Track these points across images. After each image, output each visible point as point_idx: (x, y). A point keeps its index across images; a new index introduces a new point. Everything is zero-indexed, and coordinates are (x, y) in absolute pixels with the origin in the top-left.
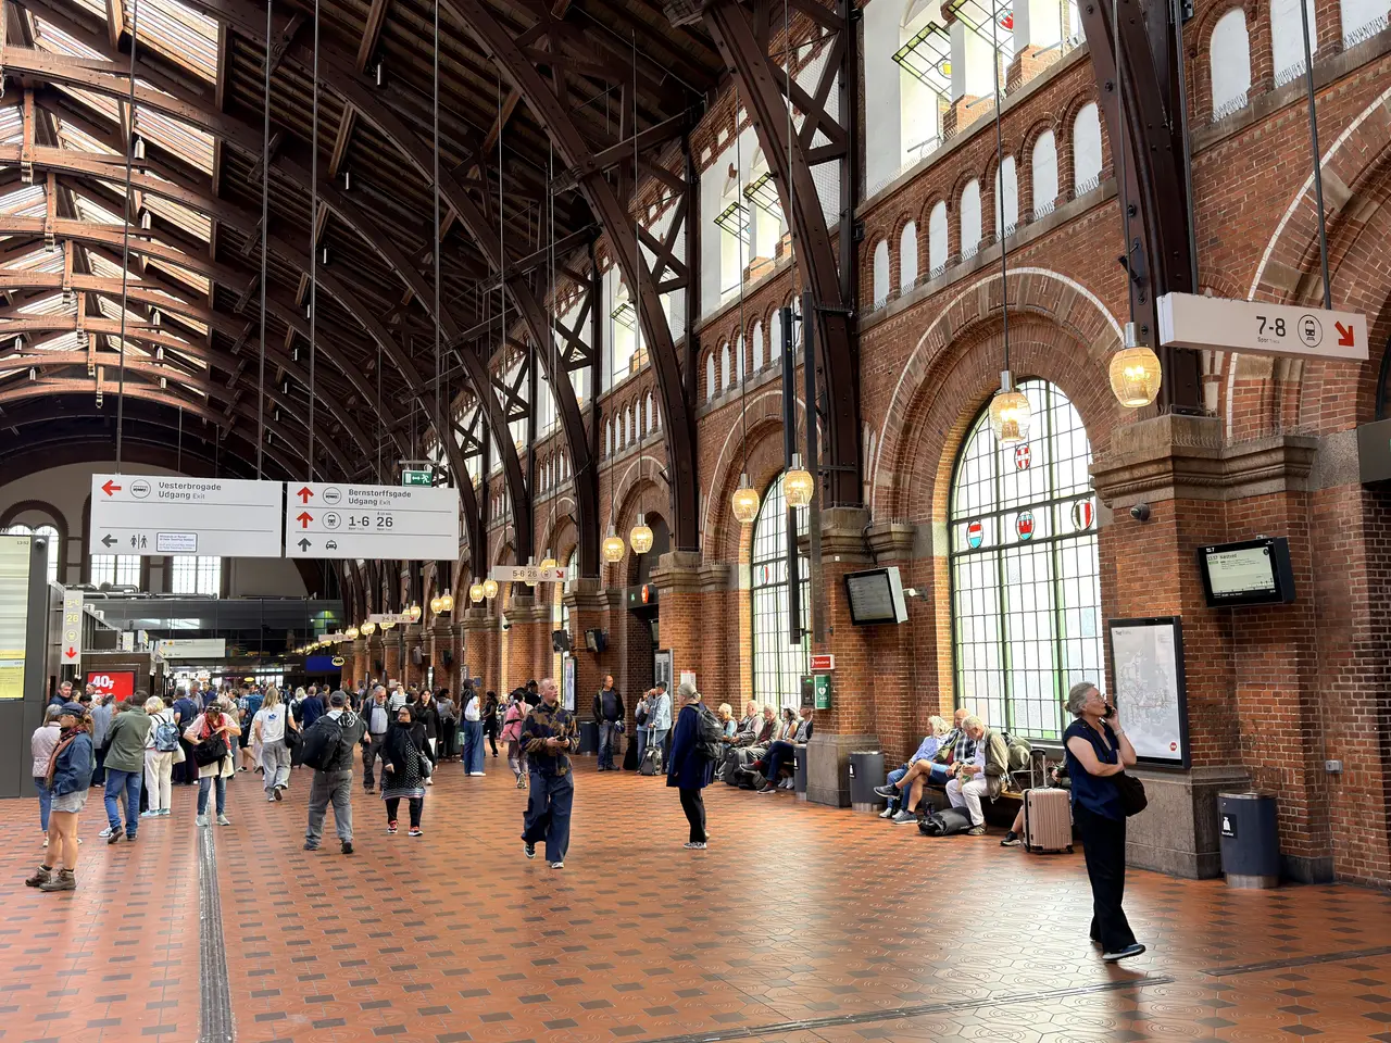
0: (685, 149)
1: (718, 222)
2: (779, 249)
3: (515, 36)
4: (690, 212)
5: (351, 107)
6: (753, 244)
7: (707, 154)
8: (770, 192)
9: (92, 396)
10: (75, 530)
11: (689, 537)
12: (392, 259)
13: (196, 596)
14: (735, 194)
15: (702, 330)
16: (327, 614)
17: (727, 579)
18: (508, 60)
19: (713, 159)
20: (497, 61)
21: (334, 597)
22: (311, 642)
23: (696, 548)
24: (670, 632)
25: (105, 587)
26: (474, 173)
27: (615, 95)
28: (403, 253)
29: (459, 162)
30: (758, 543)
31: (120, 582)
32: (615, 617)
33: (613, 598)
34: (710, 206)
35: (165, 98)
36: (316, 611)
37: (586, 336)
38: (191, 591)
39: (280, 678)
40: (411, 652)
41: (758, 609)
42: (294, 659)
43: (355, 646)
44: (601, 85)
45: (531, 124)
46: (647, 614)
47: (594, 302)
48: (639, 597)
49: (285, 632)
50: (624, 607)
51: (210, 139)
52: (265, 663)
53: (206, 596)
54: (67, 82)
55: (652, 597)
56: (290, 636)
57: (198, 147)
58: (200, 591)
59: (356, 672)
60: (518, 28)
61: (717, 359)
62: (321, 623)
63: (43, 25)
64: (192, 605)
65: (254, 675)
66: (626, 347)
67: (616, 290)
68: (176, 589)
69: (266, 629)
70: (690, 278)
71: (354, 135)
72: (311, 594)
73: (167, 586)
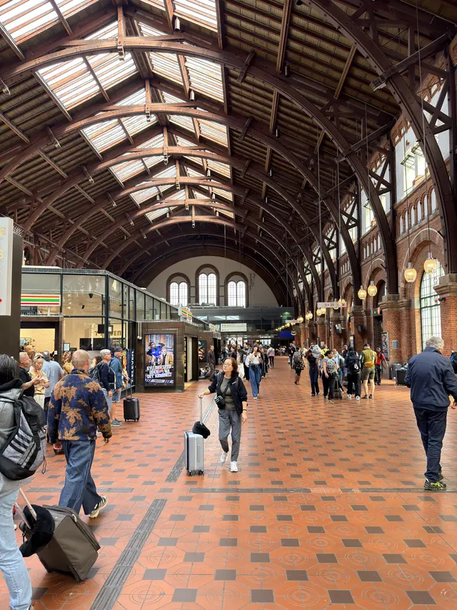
0: (389, 138)
1: (402, 164)
2: (426, 172)
3: (320, 108)
4: (391, 161)
5: (269, 147)
6: (416, 170)
7: (397, 138)
8: (419, 151)
9: (190, 223)
10: (193, 284)
11: (394, 288)
12: (286, 197)
13: (237, 307)
14: (409, 152)
15: (397, 208)
16: (287, 313)
17: (409, 305)
18: (318, 118)
19: (399, 140)
20: (314, 119)
21: (290, 306)
22: (281, 325)
23: (397, 292)
24: (388, 325)
25: (203, 304)
26: (312, 162)
27: (360, 123)
28: (290, 194)
29: (306, 159)
30: (422, 290)
31: (209, 302)
32: (368, 320)
33: (368, 313)
34: (399, 157)
35: (214, 155)
36: (282, 312)
37: (355, 216)
38: (235, 305)
39: (270, 341)
40: (335, 327)
41: (423, 317)
42: (276, 332)
43: (301, 327)
44: (353, 120)
45: (329, 139)
46: (379, 319)
47: (358, 202)
48: (377, 313)
49: (270, 321)
50: (372, 316)
51: (228, 166)
52: (263, 334)
53: (240, 307)
54: (186, 155)
55: (381, 312)
56: (273, 323)
57: (225, 170)
58: (238, 305)
59: (302, 338)
60: (321, 105)
61: (404, 218)
62: (285, 317)
63: (179, 138)
64: (235, 311)
65: (260, 339)
66: (369, 218)
67: (364, 198)
68: (229, 305)
69: (263, 320)
70: (392, 188)
71: (272, 157)
72: (280, 306)
73: (226, 303)
